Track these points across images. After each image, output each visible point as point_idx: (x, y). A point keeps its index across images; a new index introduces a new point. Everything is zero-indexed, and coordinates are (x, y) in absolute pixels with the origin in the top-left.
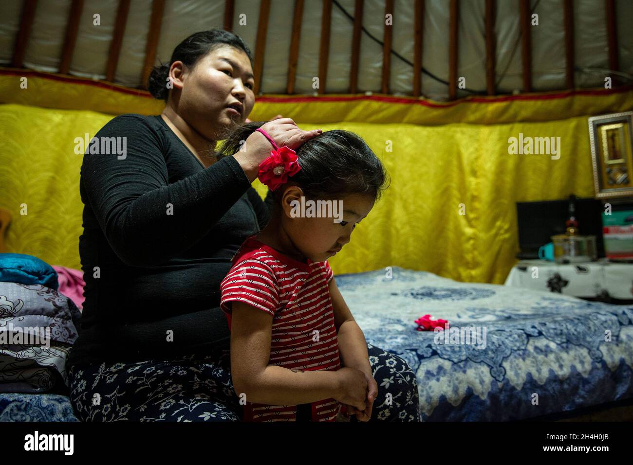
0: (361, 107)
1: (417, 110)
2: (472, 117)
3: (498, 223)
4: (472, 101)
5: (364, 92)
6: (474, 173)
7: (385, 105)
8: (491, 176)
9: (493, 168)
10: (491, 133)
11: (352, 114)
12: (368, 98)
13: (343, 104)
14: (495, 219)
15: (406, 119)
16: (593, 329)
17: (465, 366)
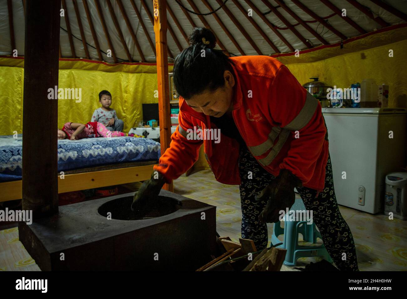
0: (78, 63)
1: (102, 66)
2: (125, 70)
3: (135, 112)
4: (124, 63)
5: (79, 58)
6: (126, 92)
7: (89, 63)
8: (132, 93)
9: (133, 90)
10: (133, 76)
11: (75, 66)
12: (81, 60)
13: (70, 62)
14: (133, 110)
15: (98, 69)
16: (116, 143)
17: (69, 151)
